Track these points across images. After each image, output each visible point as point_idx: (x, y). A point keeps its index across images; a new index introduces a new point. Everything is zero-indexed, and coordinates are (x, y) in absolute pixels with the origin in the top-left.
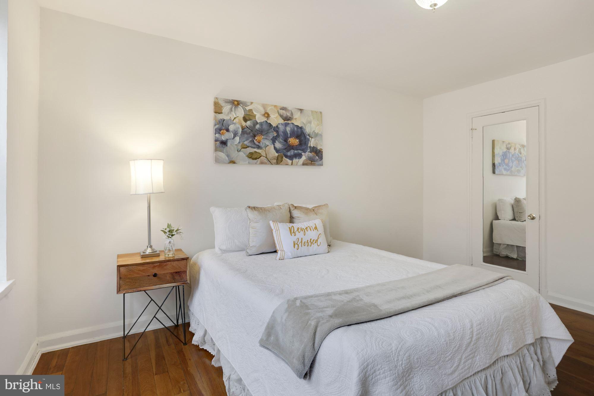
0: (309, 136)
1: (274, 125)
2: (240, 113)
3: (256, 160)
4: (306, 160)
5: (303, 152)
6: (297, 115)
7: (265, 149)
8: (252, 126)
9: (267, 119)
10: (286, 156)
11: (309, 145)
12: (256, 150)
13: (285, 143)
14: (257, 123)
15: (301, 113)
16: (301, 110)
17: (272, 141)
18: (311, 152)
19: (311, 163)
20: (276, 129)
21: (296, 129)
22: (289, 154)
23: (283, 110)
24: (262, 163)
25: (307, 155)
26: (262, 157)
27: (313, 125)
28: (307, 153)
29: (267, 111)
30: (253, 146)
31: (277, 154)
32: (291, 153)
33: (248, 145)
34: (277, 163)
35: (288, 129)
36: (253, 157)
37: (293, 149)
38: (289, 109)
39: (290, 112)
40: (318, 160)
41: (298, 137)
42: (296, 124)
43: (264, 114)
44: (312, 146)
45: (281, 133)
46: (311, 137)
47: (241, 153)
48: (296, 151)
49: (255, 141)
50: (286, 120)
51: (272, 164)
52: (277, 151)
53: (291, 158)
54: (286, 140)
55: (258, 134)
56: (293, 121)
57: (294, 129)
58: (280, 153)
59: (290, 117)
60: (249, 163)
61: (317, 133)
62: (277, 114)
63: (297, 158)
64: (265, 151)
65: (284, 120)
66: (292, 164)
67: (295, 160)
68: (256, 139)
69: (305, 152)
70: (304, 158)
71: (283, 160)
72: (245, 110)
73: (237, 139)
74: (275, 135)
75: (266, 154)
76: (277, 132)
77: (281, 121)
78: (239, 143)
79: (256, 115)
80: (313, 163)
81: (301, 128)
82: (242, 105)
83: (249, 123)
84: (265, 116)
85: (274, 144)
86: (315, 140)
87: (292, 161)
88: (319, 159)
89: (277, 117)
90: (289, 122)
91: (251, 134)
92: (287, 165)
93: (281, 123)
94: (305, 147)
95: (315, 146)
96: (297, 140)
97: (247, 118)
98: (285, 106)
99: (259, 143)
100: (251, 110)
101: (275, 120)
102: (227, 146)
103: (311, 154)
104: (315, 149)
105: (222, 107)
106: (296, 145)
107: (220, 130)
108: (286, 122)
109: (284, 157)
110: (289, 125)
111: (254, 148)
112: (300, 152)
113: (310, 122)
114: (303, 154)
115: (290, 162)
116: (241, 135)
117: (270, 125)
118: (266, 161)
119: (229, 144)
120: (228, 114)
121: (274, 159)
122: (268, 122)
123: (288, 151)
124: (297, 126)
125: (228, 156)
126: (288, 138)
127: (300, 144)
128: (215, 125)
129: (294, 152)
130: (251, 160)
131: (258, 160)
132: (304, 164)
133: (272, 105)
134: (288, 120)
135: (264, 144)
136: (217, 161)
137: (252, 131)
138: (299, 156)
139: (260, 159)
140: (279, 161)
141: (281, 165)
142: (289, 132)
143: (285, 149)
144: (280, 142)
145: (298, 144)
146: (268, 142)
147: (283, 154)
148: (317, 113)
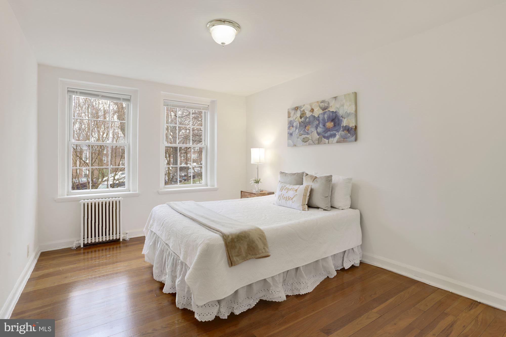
0: (342, 117)
1: (316, 116)
2: (299, 114)
3: (306, 143)
4: (339, 138)
5: (336, 132)
6: (332, 103)
7: (311, 134)
8: (304, 120)
9: (312, 113)
10: (324, 137)
11: (342, 125)
12: (306, 136)
13: (324, 127)
14: (307, 118)
15: (335, 100)
16: (335, 98)
17: (315, 128)
18: (343, 131)
19: (344, 140)
20: (318, 119)
21: (331, 114)
22: (326, 135)
23: (322, 103)
24: (309, 144)
25: (340, 134)
26: (310, 140)
27: (346, 107)
28: (340, 132)
29: (313, 108)
30: (305, 133)
31: (318, 137)
32: (328, 134)
33: (302, 133)
34: (319, 143)
35: (326, 116)
36: (305, 141)
37: (329, 131)
38: (327, 100)
39: (327, 103)
40: (349, 137)
41: (333, 120)
42: (331, 110)
43: (311, 111)
44: (345, 125)
45: (321, 120)
46: (344, 118)
47: (299, 139)
48: (331, 132)
49: (306, 130)
50: (324, 110)
51: (315, 144)
52: (318, 134)
53: (328, 138)
54: (324, 125)
55: (307, 125)
56: (329, 109)
57: (330, 115)
58: (320, 135)
59: (327, 107)
60: (302, 145)
61: (349, 113)
62: (318, 108)
63: (333, 137)
64: (311, 136)
65: (323, 110)
66: (328, 143)
67: (331, 140)
68: (306, 128)
69: (338, 132)
70: (338, 137)
71: (323, 140)
72: (301, 111)
73: (297, 130)
74: (317, 123)
75: (312, 138)
76: (319, 120)
77: (321, 112)
78: (298, 133)
79: (306, 112)
80: (346, 140)
81: (336, 112)
82: (299, 109)
83: (303, 119)
84: (311, 112)
85: (317, 130)
86: (347, 120)
87: (329, 141)
88: (351, 135)
89: (318, 109)
90: (326, 110)
91: (304, 126)
92: (325, 144)
93: (321, 113)
94: (339, 127)
95: (347, 125)
96: (332, 123)
97: (302, 116)
98: (323, 99)
99: (308, 130)
100: (304, 110)
101: (318, 112)
102: (292, 136)
103: (343, 132)
104: (347, 127)
105: (290, 113)
106: (332, 127)
107: (290, 127)
108: (324, 111)
109: (323, 138)
110: (326, 113)
111: (305, 135)
112: (335, 132)
113: (343, 105)
114: (336, 133)
115: (327, 141)
116: (299, 128)
117: (314, 117)
118: (312, 142)
119: (293, 135)
120: (293, 116)
121: (317, 140)
122: (313, 115)
123: (326, 133)
124: (333, 112)
125: (293, 142)
126: (326, 123)
127: (335, 126)
128: (288, 125)
129: (330, 133)
130: (304, 143)
131: (307, 142)
132: (337, 142)
133: (315, 102)
134: (326, 109)
135: (311, 131)
136: (289, 145)
137: (304, 123)
138: (334, 135)
139: (308, 142)
140: (319, 142)
141: (321, 144)
142: (326, 118)
143: (324, 131)
144: (320, 128)
145: (332, 126)
146: (313, 129)
147: (323, 136)
148: (349, 95)
